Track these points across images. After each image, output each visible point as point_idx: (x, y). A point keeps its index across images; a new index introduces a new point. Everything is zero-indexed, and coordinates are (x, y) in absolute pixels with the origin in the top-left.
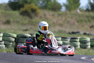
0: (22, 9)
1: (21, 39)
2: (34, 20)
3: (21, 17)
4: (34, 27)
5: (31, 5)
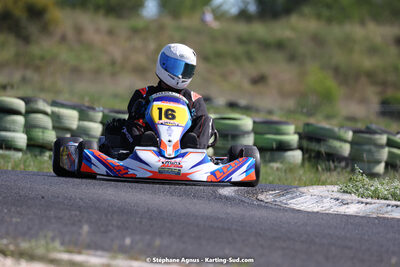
4: (36, 77)
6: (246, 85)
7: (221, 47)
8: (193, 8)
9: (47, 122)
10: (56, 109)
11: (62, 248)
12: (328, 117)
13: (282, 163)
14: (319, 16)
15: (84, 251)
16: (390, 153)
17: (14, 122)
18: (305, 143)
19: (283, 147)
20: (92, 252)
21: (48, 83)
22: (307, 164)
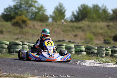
0: (13, 21)
1: (13, 45)
2: (24, 30)
3: (13, 27)
4: (24, 37)
5: (22, 17)
6: (73, 37)
7: (67, 28)
8: (60, 20)
9: (27, 47)
10: (29, 44)
11: (31, 76)
12: (92, 44)
13: (81, 55)
14: (89, 21)
15: (36, 76)
16: (106, 52)
17: (19, 47)
18: (86, 50)
19: (81, 51)
20: (38, 77)
21: (27, 37)
22: (87, 55)
